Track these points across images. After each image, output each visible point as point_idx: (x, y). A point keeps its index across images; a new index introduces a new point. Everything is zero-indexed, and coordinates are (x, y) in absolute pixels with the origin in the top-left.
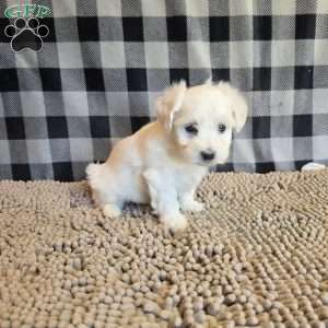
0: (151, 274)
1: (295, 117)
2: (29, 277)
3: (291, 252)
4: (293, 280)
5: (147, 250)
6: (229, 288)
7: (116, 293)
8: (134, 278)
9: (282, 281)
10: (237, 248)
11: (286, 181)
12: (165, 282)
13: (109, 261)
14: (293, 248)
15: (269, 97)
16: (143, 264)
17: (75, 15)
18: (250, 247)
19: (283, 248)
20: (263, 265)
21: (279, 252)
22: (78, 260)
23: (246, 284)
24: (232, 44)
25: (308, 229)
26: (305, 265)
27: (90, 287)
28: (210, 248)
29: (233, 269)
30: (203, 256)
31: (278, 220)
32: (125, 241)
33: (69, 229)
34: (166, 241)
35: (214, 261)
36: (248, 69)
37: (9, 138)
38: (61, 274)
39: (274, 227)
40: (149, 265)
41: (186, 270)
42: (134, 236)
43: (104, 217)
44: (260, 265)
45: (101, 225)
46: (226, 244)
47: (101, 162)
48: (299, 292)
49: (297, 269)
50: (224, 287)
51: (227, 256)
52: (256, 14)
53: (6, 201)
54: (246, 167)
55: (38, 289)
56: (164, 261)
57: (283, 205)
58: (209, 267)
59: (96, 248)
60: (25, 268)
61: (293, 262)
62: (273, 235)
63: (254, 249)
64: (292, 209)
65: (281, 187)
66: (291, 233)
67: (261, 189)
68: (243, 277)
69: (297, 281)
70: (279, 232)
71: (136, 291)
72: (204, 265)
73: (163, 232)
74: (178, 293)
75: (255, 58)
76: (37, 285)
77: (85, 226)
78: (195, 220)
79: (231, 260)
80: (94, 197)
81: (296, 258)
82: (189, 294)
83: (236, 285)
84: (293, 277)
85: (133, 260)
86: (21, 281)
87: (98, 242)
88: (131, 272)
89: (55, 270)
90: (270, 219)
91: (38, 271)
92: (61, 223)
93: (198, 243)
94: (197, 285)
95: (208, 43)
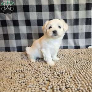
0: (44, 79)
1: (86, 33)
2: (9, 80)
3: (85, 72)
4: (86, 81)
5: (43, 72)
6: (67, 83)
7: (34, 85)
8: (39, 80)
9: (82, 81)
10: (69, 71)
11: (83, 52)
12: (48, 81)
13: (32, 75)
14: (85, 71)
15: (78, 27)
16: (42, 76)
17: (22, 4)
18: (73, 71)
19: (83, 71)
20: (77, 76)
21: (81, 72)
22: (23, 75)
23: (72, 82)
24: (67, 12)
25: (90, 66)
26: (89, 76)
27: (26, 83)
28: (61, 71)
29: (68, 78)
30: (59, 74)
31: (81, 63)
32: (37, 69)
33: (21, 65)
34: (48, 69)
35: (62, 75)
36: (72, 19)
37: (4, 40)
38: (18, 79)
39: (80, 65)
40: (44, 76)
41: (54, 78)
42: (39, 68)
43: (31, 62)
44: (76, 76)
45: (30, 64)
46: (66, 70)
47: (30, 46)
48: (88, 84)
49: (87, 78)
50: (65, 83)
51: (66, 74)
52: (74, 3)
53: (3, 57)
54: (71, 47)
55: (11, 83)
56: (48, 75)
57: (82, 58)
58: (61, 77)
59: (28, 71)
60: (8, 77)
61: (86, 75)
62: (80, 67)
63: (74, 72)
64: (85, 60)
65: (82, 53)
66: (85, 67)
67: (76, 54)
68: (71, 80)
69: (87, 81)
70: (81, 67)
71: (39, 84)
72: (59, 76)
73: (48, 66)
74: (52, 85)
75: (74, 16)
76: (11, 82)
77: (25, 65)
78: (57, 63)
79: (67, 75)
80: (28, 56)
81: (86, 74)
82: (55, 85)
83: (69, 82)
84: (85, 80)
85: (39, 75)
86: (7, 81)
87: (29, 69)
88: (38, 78)
89: (16, 78)
90: (79, 63)
91: (11, 78)
92: (18, 64)
93: (58, 70)
94: (57, 82)
95: (61, 12)
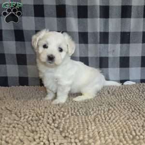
1: (121, 58)
11: (112, 90)
15: (108, 47)
24: (89, 20)
36: (97, 33)
52: (101, 5)
65: (109, 93)
67: (99, 94)
95: (77, 19)
